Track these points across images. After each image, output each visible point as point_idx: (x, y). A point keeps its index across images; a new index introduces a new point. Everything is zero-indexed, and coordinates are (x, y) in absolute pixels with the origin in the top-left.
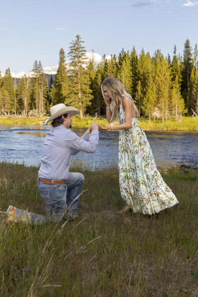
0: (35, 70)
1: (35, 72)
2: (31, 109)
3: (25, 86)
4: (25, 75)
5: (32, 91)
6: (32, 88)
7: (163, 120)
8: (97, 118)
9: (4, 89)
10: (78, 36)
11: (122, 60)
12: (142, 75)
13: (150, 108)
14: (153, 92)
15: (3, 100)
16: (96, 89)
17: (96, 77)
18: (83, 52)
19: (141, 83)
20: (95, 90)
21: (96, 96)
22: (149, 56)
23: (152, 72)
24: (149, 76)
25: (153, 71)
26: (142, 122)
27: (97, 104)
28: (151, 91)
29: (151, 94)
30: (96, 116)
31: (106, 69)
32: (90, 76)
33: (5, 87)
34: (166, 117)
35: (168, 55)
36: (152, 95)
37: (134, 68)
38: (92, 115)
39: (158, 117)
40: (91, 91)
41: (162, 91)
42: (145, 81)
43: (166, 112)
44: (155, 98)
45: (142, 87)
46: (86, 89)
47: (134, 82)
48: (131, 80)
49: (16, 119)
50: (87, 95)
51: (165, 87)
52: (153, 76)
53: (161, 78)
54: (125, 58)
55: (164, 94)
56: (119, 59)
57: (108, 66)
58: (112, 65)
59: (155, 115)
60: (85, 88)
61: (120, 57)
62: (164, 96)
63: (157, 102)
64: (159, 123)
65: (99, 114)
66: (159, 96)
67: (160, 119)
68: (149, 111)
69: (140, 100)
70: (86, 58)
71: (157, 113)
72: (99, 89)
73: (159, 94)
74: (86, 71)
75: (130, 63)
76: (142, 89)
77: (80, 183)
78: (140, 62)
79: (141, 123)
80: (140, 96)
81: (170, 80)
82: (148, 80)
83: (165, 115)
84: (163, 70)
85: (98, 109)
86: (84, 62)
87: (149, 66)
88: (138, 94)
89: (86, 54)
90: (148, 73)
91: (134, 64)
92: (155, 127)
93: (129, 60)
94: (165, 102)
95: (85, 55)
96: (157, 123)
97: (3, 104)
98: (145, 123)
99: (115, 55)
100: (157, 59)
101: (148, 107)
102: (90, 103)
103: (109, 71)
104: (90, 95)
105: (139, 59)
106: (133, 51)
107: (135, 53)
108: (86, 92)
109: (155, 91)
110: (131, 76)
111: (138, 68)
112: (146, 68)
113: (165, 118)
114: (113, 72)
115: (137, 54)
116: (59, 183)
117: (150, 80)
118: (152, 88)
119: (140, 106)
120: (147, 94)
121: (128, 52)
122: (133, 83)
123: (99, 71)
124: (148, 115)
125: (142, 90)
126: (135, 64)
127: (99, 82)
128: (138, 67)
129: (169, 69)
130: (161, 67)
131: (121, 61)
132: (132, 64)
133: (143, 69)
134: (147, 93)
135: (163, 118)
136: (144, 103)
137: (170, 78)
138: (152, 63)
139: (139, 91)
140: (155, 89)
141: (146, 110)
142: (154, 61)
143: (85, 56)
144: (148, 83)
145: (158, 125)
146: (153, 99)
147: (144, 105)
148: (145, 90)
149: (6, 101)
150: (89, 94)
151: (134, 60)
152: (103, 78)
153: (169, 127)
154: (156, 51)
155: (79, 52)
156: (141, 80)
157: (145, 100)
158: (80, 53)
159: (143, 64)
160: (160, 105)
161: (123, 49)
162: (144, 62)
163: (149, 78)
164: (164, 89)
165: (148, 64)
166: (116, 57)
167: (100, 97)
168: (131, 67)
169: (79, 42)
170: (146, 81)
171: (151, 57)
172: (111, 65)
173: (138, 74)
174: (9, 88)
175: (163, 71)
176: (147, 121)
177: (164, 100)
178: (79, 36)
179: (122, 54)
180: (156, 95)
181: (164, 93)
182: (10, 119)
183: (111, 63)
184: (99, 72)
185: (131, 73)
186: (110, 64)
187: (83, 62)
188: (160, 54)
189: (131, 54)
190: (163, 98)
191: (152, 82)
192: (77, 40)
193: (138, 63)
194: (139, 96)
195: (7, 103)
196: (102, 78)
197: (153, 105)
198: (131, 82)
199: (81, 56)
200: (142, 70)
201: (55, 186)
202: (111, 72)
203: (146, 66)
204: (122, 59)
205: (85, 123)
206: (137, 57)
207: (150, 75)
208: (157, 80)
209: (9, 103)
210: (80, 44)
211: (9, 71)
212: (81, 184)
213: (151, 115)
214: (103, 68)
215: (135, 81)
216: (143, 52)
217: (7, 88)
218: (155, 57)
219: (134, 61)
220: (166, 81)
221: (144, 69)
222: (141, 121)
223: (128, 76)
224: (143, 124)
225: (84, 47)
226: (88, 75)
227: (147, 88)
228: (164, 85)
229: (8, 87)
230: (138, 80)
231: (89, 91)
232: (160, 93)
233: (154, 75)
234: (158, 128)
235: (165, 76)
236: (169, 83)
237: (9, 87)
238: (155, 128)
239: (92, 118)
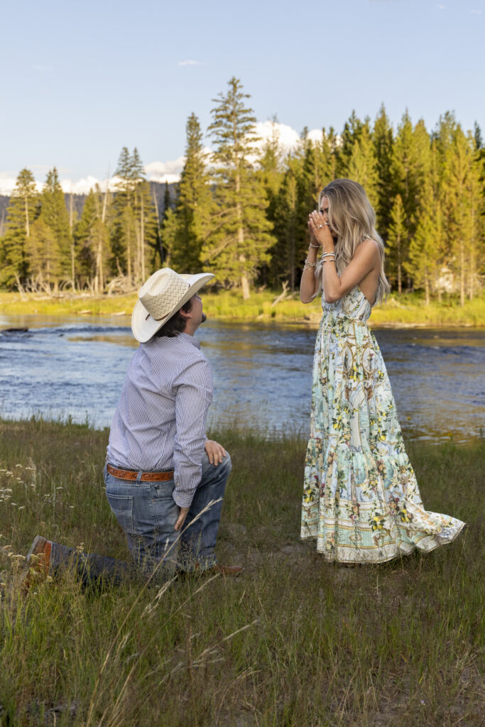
0: (122, 171)
1: (124, 178)
2: (114, 274)
3: (98, 216)
4: (97, 186)
5: (115, 228)
6: (116, 220)
7: (463, 300)
8: (288, 295)
9: (43, 223)
10: (234, 80)
11: (351, 142)
12: (404, 181)
13: (427, 268)
14: (435, 225)
15: (42, 252)
16: (284, 220)
17: (282, 187)
18: (247, 124)
19: (403, 201)
20: (281, 222)
21: (282, 237)
22: (424, 130)
23: (432, 172)
24: (423, 182)
25: (435, 168)
26: (406, 304)
27: (286, 259)
28: (430, 223)
29: (430, 230)
30: (283, 290)
31: (310, 167)
32: (268, 185)
33: (47, 218)
34: (471, 291)
35: (476, 124)
36: (431, 233)
37: (384, 162)
38: (274, 287)
39: (448, 291)
40: (271, 225)
41: (460, 223)
42: (413, 196)
43: (470, 278)
44: (441, 240)
45: (406, 211)
46: (258, 220)
47: (384, 199)
48: (375, 193)
49: (74, 302)
50: (260, 236)
51: (468, 212)
52: (433, 182)
53: (455, 187)
54: (360, 137)
55: (464, 231)
56: (343, 138)
57: (313, 158)
58: (326, 156)
59: (442, 286)
60: (255, 218)
61: (347, 135)
62: (464, 235)
63: (446, 251)
64: (451, 306)
65: (293, 284)
66: (452, 236)
67: (455, 297)
68: (426, 275)
69: (401, 246)
70: (256, 140)
71: (448, 279)
72: (290, 220)
73: (450, 230)
74: (257, 172)
75: (371, 149)
76: (405, 216)
77: (220, 476)
78: (399, 146)
79: (403, 307)
80: (401, 236)
81: (481, 193)
82: (422, 193)
83: (468, 285)
84: (462, 165)
85: (288, 272)
86: (251, 148)
87: (424, 156)
88: (394, 231)
89: (255, 127)
90: (422, 174)
91: (385, 150)
92: (440, 317)
93: (371, 142)
94: (467, 251)
95: (253, 130)
96: (445, 306)
97: (40, 262)
98: (414, 308)
99: (332, 130)
100: (446, 138)
101: (422, 266)
102: (268, 258)
103: (318, 171)
104: (268, 236)
105: (396, 138)
106: (380, 116)
107: (385, 123)
108: (257, 227)
109: (439, 222)
110: (375, 182)
111: (394, 161)
112: (415, 162)
113: (468, 293)
114: (327, 175)
115: (390, 124)
116: (158, 479)
117: (427, 193)
118: (432, 214)
119: (401, 263)
120: (418, 232)
121: (367, 120)
122: (380, 202)
123: (290, 171)
124: (422, 286)
125: (405, 220)
126: (387, 150)
127: (292, 201)
128: (393, 158)
129: (476, 163)
130: (454, 157)
131: (349, 145)
132: (379, 151)
133: (407, 165)
134: (419, 228)
135: (463, 295)
136: (411, 256)
137: (480, 187)
138: (431, 147)
139: (396, 223)
140: (439, 217)
141: (418, 274)
142: (438, 142)
143: (254, 133)
144: (422, 201)
145: (449, 312)
146: (435, 242)
147: (410, 261)
148: (413, 220)
149: (48, 256)
150: (265, 232)
151: (382, 141)
152: (301, 190)
153: (480, 316)
154: (443, 116)
155: (238, 122)
156: (402, 193)
157: (413, 248)
158: (241, 125)
159: (407, 151)
160: (454, 258)
161: (354, 113)
162: (411, 147)
163: (424, 188)
164: (465, 215)
165: (420, 151)
166: (334, 133)
167: (294, 240)
168: (376, 161)
169: (237, 96)
170: (416, 197)
171: (429, 132)
172: (323, 156)
173: (395, 178)
174: (57, 220)
175: (461, 169)
176: (420, 301)
177: (465, 247)
178: (238, 81)
179: (350, 125)
180: (442, 232)
181: (465, 228)
182: (59, 303)
183: (321, 149)
184: (290, 174)
185: (376, 175)
186: (319, 153)
187: (249, 149)
188: (454, 124)
189: (376, 125)
190: (462, 242)
191: (431, 198)
192: (232, 91)
193: (394, 148)
194: (396, 236)
195: (50, 259)
196: (299, 189)
197: (434, 258)
198: (374, 200)
199: (243, 134)
200: (405, 168)
201: (146, 486)
202: (323, 174)
203: (417, 156)
204: (351, 138)
205: (256, 308)
206: (390, 133)
207: (427, 180)
208: (446, 193)
209: (55, 260)
210: (239, 102)
211: (56, 177)
212: (223, 477)
213: (430, 286)
214: (302, 164)
215: (386, 196)
216: (406, 119)
217: (50, 220)
218: (441, 132)
219: (383, 144)
220: (469, 196)
221: (411, 164)
222: (405, 301)
223: (368, 184)
224: (408, 309)
225: (250, 111)
226: (263, 184)
227: (418, 213)
228: (465, 205)
229: (54, 217)
230: (393, 194)
231: (265, 226)
232: (454, 227)
233: (437, 179)
234: (450, 320)
235: (466, 181)
236: (478, 199)
237: (56, 217)
238: (442, 322)
239: (272, 296)
